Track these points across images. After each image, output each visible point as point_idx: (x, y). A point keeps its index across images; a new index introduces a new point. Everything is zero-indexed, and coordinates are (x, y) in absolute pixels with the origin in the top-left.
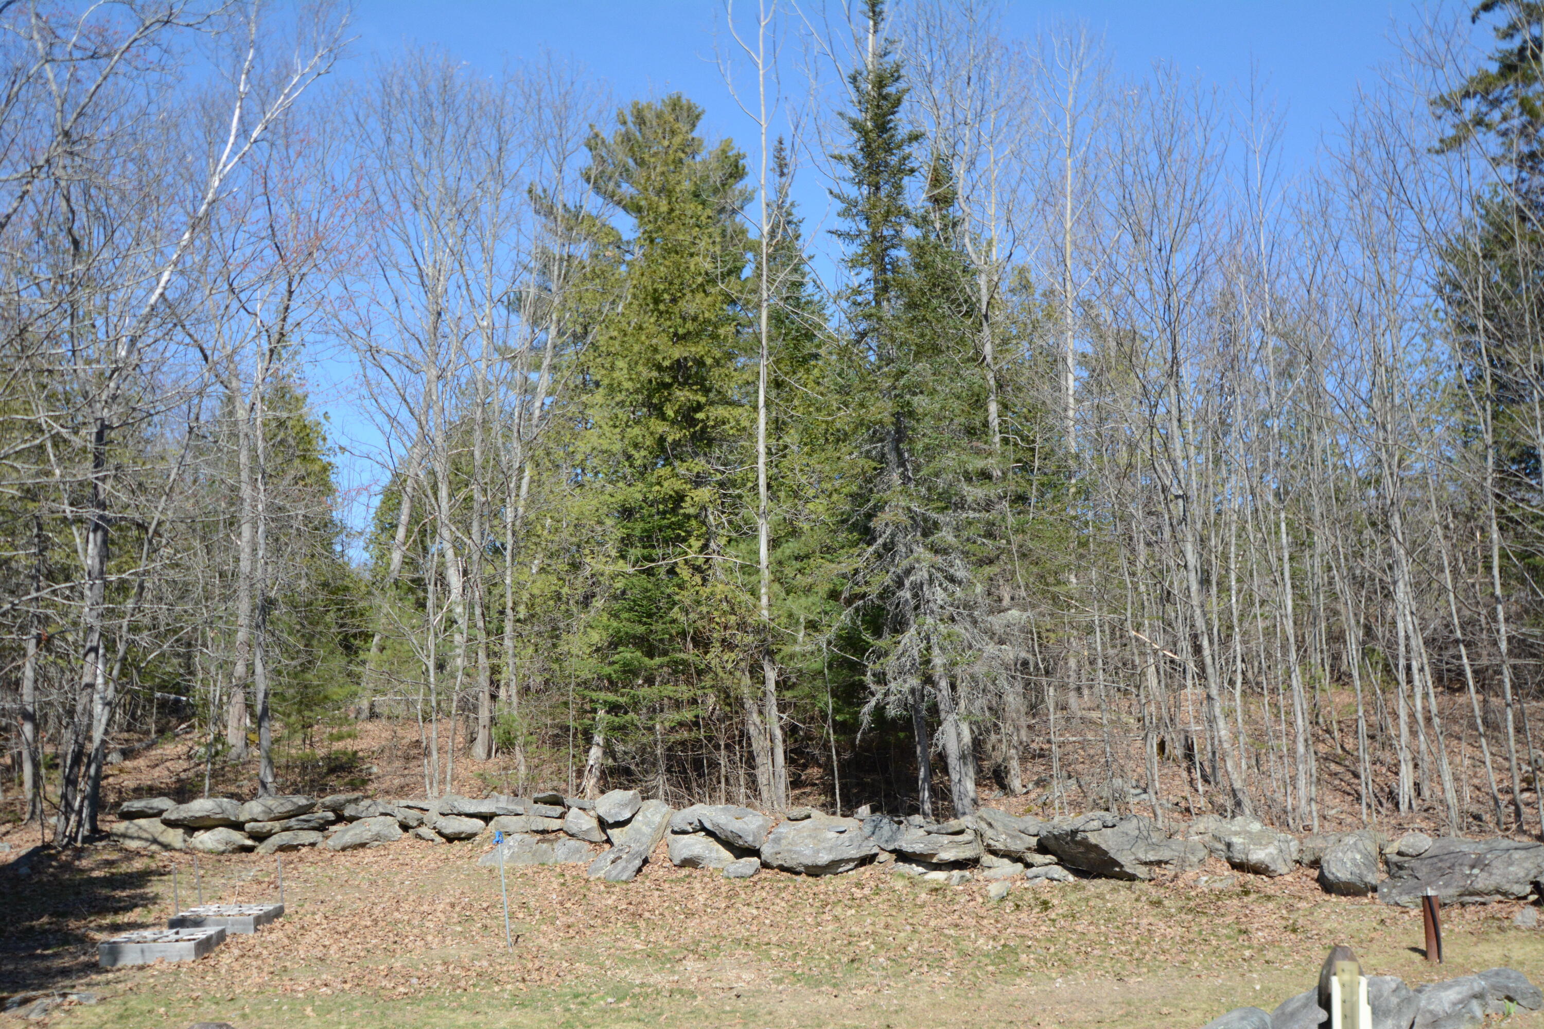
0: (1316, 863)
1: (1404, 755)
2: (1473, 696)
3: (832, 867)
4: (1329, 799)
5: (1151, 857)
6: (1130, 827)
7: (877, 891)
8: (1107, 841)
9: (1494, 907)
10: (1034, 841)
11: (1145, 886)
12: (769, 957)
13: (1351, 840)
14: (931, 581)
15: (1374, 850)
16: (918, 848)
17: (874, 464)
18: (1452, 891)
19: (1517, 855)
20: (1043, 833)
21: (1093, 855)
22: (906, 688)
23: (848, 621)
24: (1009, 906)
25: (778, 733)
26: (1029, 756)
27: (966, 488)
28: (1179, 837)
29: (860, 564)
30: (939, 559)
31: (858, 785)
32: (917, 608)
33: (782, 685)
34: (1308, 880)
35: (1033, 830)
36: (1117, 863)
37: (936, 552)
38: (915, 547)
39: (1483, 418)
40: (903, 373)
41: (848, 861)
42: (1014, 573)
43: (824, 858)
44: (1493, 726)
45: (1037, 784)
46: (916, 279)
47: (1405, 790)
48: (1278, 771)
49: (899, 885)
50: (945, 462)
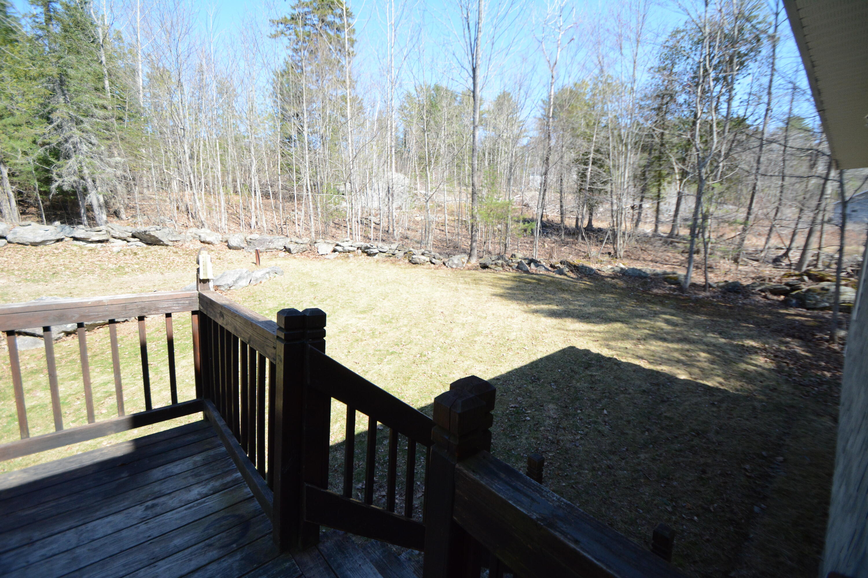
0: (227, 242)
1: (253, 214)
2: (272, 201)
3: (43, 243)
4: (231, 225)
5: (174, 239)
6: (166, 230)
7: (65, 251)
8: (158, 235)
9: (274, 252)
10: (130, 234)
11: (172, 247)
12: (14, 274)
13: (237, 235)
14: (81, 142)
15: (243, 238)
16: (82, 236)
17: (50, 92)
18: (264, 248)
19: (280, 240)
20: (134, 232)
21: (153, 239)
22: (72, 180)
23: (42, 152)
24: (121, 254)
25: (12, 195)
26: (127, 207)
27: (95, 110)
28: (183, 234)
29: (46, 131)
30: (84, 135)
31: (54, 215)
32: (75, 151)
33: (12, 175)
34: (224, 246)
35: (130, 231)
36: (161, 241)
37: (83, 132)
38: (72, 128)
39: (278, 124)
40: (62, 58)
41: (51, 241)
42: (118, 145)
43: (39, 240)
44: (277, 208)
45: (132, 217)
46: (67, 20)
47: (253, 223)
48: (216, 216)
49: (75, 248)
50: (84, 98)
